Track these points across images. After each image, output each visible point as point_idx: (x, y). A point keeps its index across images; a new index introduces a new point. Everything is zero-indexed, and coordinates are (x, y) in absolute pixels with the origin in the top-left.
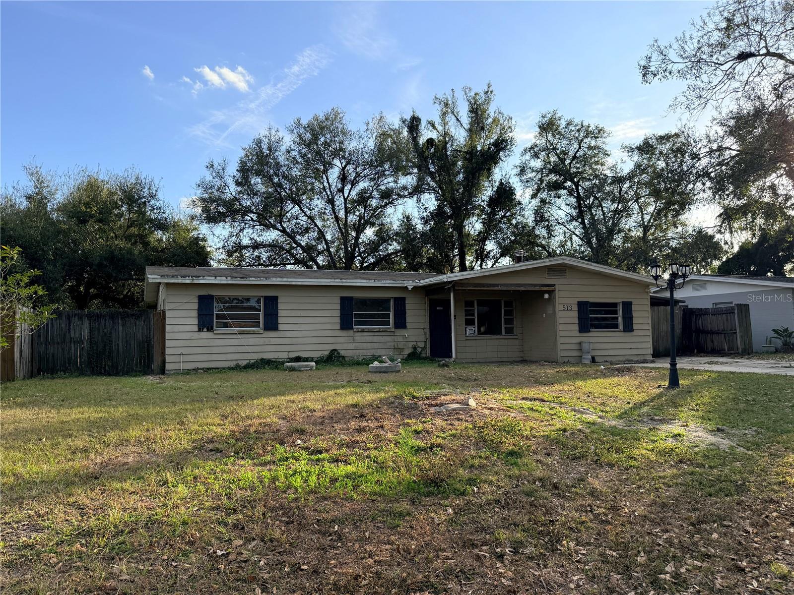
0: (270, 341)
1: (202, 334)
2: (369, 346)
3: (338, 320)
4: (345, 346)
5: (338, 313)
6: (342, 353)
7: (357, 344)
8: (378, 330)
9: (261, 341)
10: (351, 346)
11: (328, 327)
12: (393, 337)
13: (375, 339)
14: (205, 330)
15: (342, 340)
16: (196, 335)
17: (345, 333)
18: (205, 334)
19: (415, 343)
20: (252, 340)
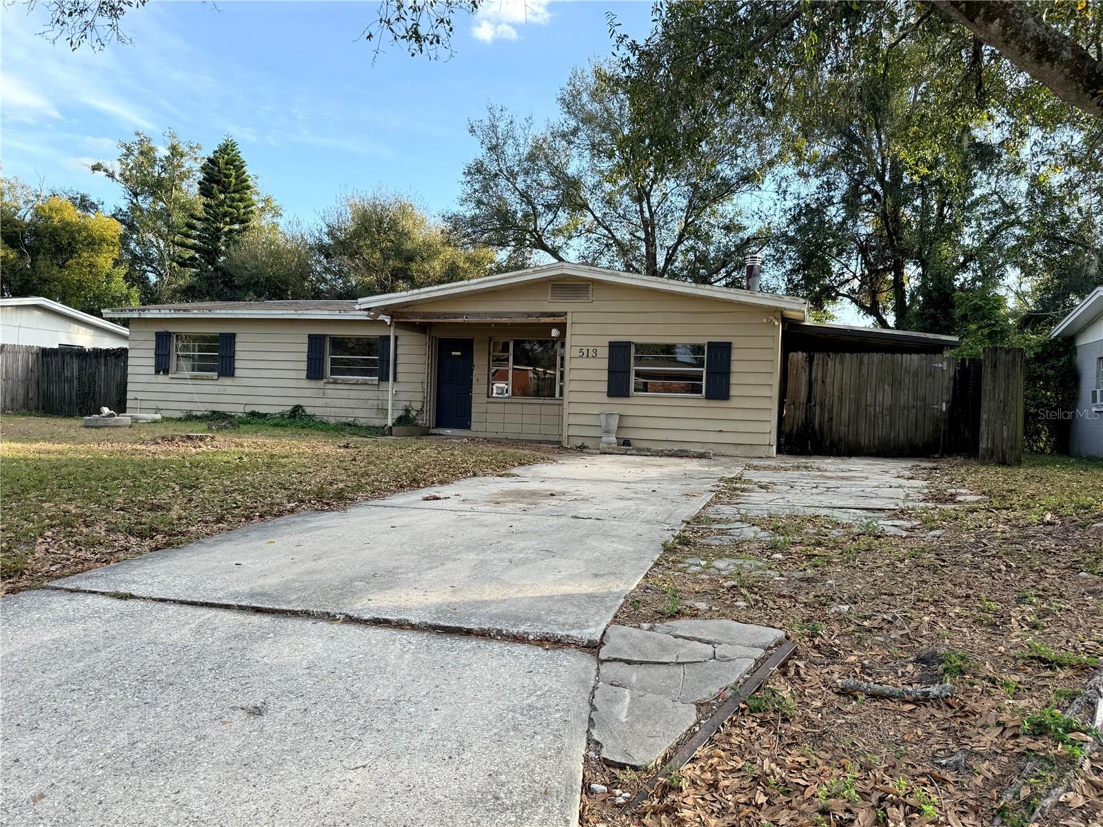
0: (225, 390)
1: (159, 376)
2: (344, 403)
3: (304, 366)
4: (313, 402)
5: (304, 357)
6: (309, 411)
7: (328, 400)
8: (355, 382)
9: (216, 390)
10: (319, 402)
11: (292, 374)
12: (377, 393)
13: (353, 394)
14: (161, 373)
15: (308, 393)
16: (154, 379)
17: (313, 384)
18: (162, 378)
19: (408, 403)
20: (206, 387)
